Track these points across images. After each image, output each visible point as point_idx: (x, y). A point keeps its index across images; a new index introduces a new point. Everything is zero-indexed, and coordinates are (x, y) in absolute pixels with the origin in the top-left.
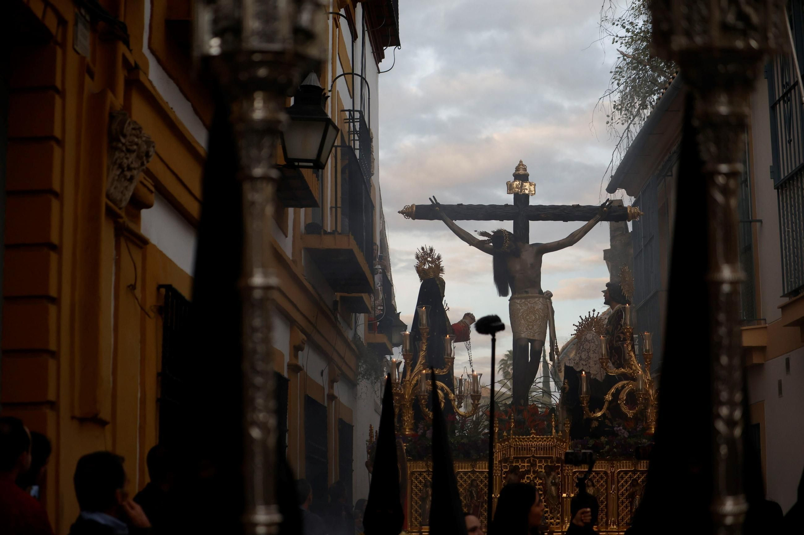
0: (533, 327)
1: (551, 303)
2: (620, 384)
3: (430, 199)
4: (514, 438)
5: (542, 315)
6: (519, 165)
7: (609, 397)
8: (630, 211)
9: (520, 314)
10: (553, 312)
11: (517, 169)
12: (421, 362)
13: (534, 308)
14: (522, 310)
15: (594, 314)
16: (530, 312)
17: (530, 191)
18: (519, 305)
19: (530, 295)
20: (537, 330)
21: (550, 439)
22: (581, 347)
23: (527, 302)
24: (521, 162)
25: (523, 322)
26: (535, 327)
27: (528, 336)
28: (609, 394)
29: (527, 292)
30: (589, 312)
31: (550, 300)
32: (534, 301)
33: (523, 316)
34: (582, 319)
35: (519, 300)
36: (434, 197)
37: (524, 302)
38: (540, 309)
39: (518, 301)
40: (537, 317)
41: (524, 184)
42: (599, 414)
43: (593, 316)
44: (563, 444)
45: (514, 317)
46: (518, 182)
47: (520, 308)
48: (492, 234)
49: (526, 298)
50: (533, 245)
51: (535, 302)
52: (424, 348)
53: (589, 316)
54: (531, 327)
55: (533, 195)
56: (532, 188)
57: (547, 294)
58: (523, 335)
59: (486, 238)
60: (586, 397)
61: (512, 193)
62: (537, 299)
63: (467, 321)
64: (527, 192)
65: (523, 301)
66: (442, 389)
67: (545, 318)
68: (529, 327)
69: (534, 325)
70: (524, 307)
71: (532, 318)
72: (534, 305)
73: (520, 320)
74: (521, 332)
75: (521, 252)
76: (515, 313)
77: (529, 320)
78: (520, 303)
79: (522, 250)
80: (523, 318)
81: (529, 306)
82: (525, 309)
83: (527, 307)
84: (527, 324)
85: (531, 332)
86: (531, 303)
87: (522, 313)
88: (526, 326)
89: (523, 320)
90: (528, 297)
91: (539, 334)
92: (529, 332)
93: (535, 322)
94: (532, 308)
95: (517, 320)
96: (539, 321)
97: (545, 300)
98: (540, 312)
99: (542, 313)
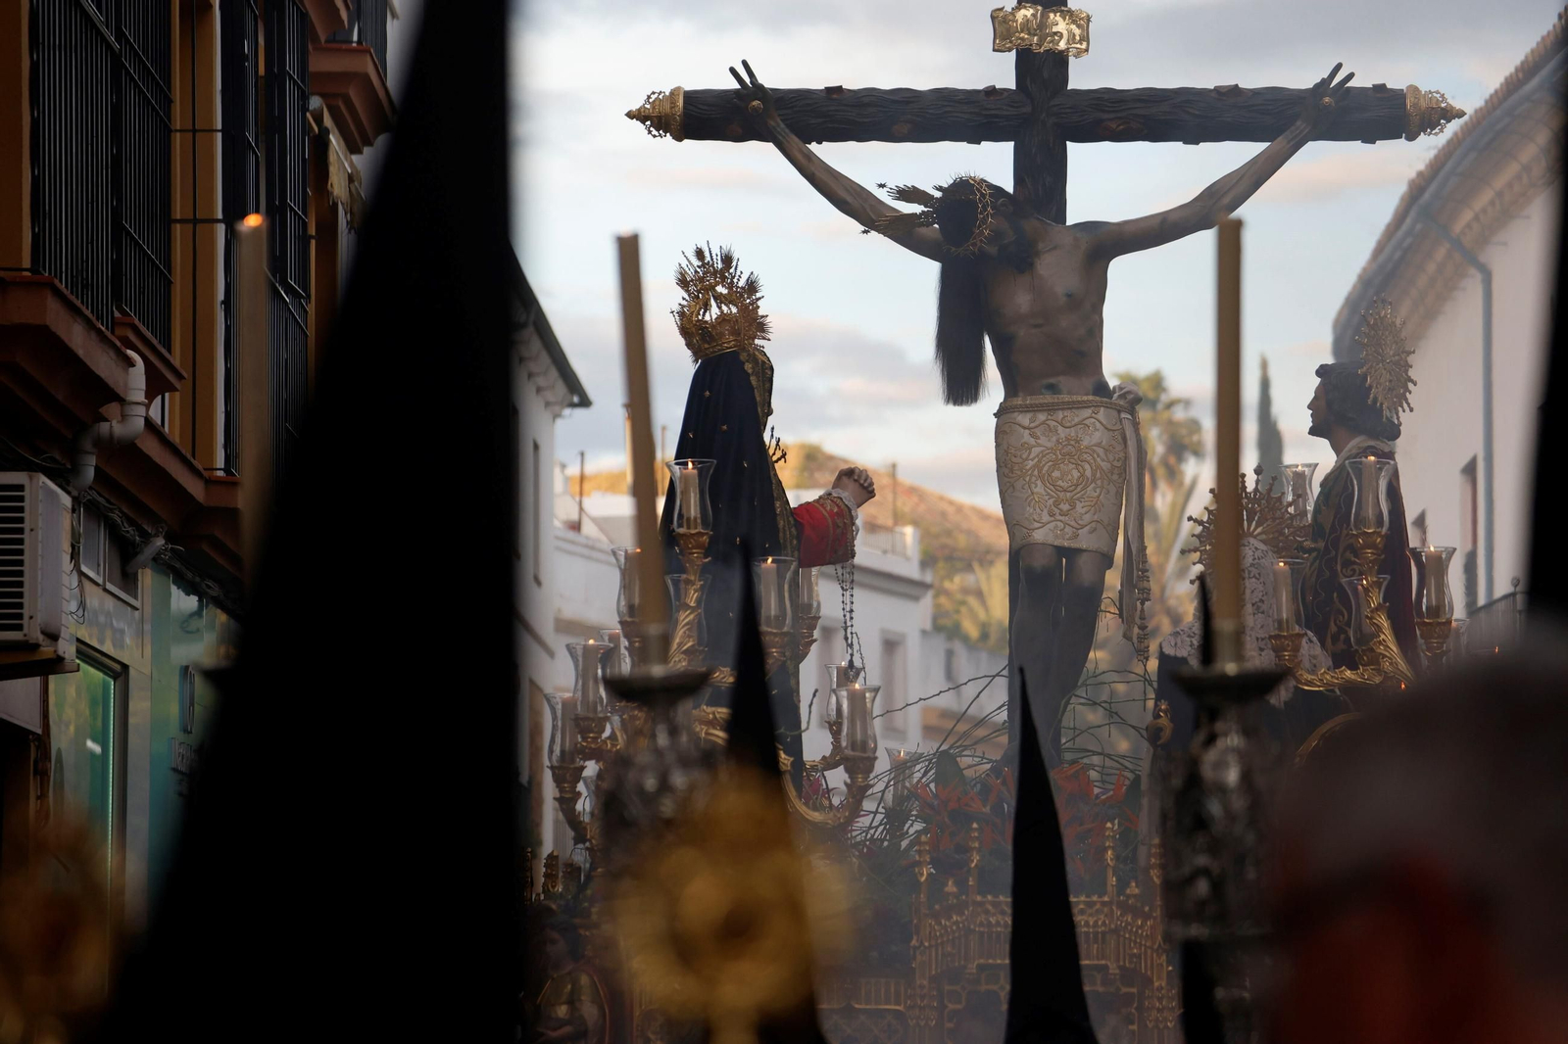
0: (1073, 507)
1: (1136, 425)
3: (733, 69)
5: (1103, 464)
8: (1415, 104)
9: (1031, 463)
10: (1142, 455)
13: (1077, 442)
14: (1036, 451)
16: (1064, 455)
17: (1071, 40)
18: (1026, 433)
19: (1064, 397)
20: (1087, 518)
21: (1098, 906)
23: (1053, 423)
25: (1039, 489)
26: (1079, 505)
27: (1057, 537)
29: (1052, 388)
31: (1134, 415)
32: (1076, 420)
33: (1040, 472)
35: (1029, 415)
36: (745, 64)
37: (1043, 423)
38: (1099, 445)
39: (1024, 419)
40: (1088, 473)
41: (1052, 16)
43: (1256, 489)
44: (1144, 923)
45: (1012, 471)
46: (1031, 11)
47: (1032, 441)
48: (938, 194)
49: (1050, 409)
50: (1079, 227)
51: (1080, 423)
52: (693, 598)
54: (1065, 507)
55: (1079, 53)
56: (1078, 31)
57: (1123, 396)
58: (1039, 536)
59: (916, 209)
61: (1010, 50)
62: (1087, 412)
63: (847, 495)
64: (1060, 44)
65: (1042, 417)
67: (1115, 477)
68: (1062, 506)
69: (1078, 499)
70: (1043, 441)
71: (1070, 477)
72: (1077, 432)
73: (1029, 483)
74: (1037, 525)
75: (1037, 254)
76: (1014, 460)
77: (1060, 483)
78: (1032, 425)
79: (1041, 246)
80: (1041, 477)
81: (1062, 435)
82: (1049, 445)
83: (1054, 439)
84: (1052, 497)
85: (1066, 524)
86: (1068, 424)
87: (1036, 460)
88: (1051, 501)
89: (1039, 482)
90: (1058, 404)
91: (1095, 529)
92: (1059, 523)
93: (1079, 489)
94: (1072, 443)
95: (1021, 482)
96: (1093, 485)
97: (1115, 413)
98: (1098, 456)
99: (1103, 460)
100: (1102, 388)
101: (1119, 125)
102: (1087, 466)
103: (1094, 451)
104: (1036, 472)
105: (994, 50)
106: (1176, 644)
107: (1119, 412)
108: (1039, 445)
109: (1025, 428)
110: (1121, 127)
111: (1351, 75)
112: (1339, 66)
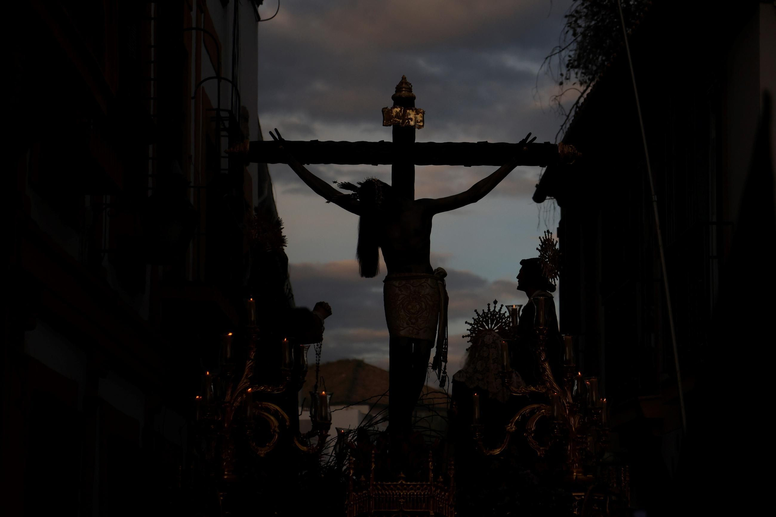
0: (417, 321)
1: (444, 286)
2: (527, 410)
3: (271, 133)
4: (376, 485)
5: (430, 303)
6: (401, 83)
7: (512, 427)
9: (399, 302)
10: (446, 299)
11: (399, 89)
12: (247, 375)
13: (419, 293)
14: (401, 297)
15: (495, 307)
16: (413, 299)
17: (416, 122)
18: (397, 289)
19: (413, 274)
20: (423, 325)
21: (425, 486)
22: (477, 354)
23: (408, 285)
24: (404, 78)
25: (402, 313)
26: (419, 320)
27: (410, 334)
28: (512, 423)
29: (408, 270)
30: (489, 305)
31: (443, 281)
32: (419, 284)
33: (403, 306)
34: (478, 315)
35: (398, 282)
36: (276, 130)
38: (428, 294)
39: (396, 283)
40: (424, 307)
41: (408, 111)
42: (497, 452)
43: (494, 311)
44: (445, 494)
45: (390, 306)
46: (399, 109)
47: (400, 293)
48: (359, 186)
49: (407, 279)
50: (421, 201)
52: (252, 355)
53: (489, 310)
54: (413, 321)
55: (420, 127)
56: (419, 117)
57: (439, 274)
58: (402, 333)
59: (350, 192)
61: (390, 125)
62: (423, 280)
63: (319, 314)
64: (412, 123)
65: (404, 282)
66: (276, 414)
67: (435, 308)
69: (419, 318)
70: (404, 292)
71: (416, 308)
72: (419, 289)
73: (398, 311)
74: (402, 328)
76: (392, 301)
77: (411, 310)
78: (400, 286)
80: (403, 308)
81: (413, 290)
82: (407, 294)
83: (409, 292)
84: (408, 316)
85: (414, 328)
86: (415, 285)
87: (401, 301)
88: (407, 318)
89: (402, 310)
90: (411, 277)
91: (426, 331)
92: (411, 328)
93: (419, 313)
94: (417, 293)
95: (395, 310)
96: (426, 311)
97: (435, 281)
98: (428, 299)
99: (430, 301)
102: (423, 304)
103: (426, 297)
104: (401, 306)
105: (383, 125)
106: (460, 376)
107: (437, 280)
108: (402, 294)
110: (438, 159)
111: (535, 138)
112: (530, 134)
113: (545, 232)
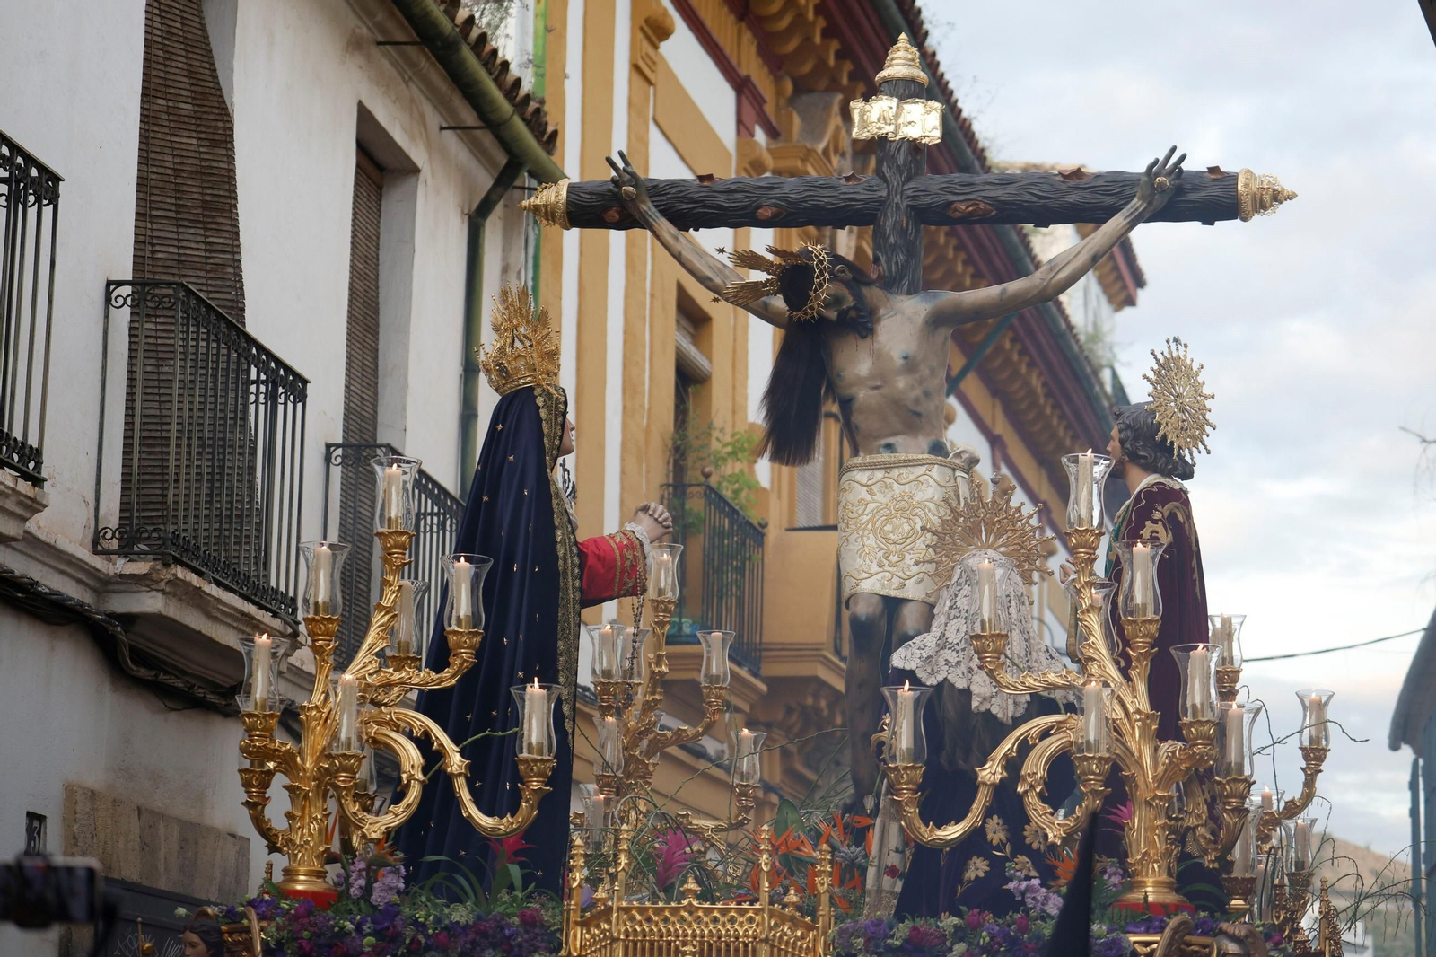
0: (902, 559)
2: (1033, 728)
3: (609, 160)
4: (627, 910)
5: (933, 518)
8: (1246, 185)
9: (865, 518)
13: (911, 497)
14: (871, 506)
16: (897, 510)
17: (925, 129)
18: (863, 493)
19: (903, 456)
20: (915, 569)
21: (749, 914)
22: (948, 605)
23: (888, 481)
25: (871, 541)
26: (908, 557)
27: (883, 586)
28: (993, 760)
29: (889, 447)
31: (970, 472)
32: (911, 477)
33: (873, 526)
35: (868, 473)
36: (623, 154)
37: (880, 480)
38: (931, 500)
39: (862, 477)
40: (919, 527)
41: (906, 106)
42: (954, 832)
44: (805, 935)
45: (847, 526)
46: (887, 102)
47: (869, 497)
48: (780, 262)
49: (887, 467)
51: (914, 480)
52: (390, 599)
54: (894, 559)
56: (931, 120)
57: (958, 455)
58: (866, 586)
60: (906, 768)
62: (922, 470)
64: (915, 133)
65: (879, 474)
68: (891, 558)
69: (907, 551)
70: (879, 497)
71: (901, 530)
72: (910, 488)
73: (863, 536)
74: (865, 575)
75: (879, 320)
76: (851, 515)
77: (891, 536)
78: (870, 482)
79: (882, 311)
80: (873, 530)
81: (897, 492)
82: (884, 501)
83: (889, 496)
84: (882, 549)
85: (893, 575)
86: (904, 481)
87: (871, 515)
89: (871, 536)
90: (894, 462)
91: (922, 580)
92: (887, 574)
93: (908, 541)
94: (906, 498)
95: (855, 535)
96: (923, 538)
97: (949, 471)
98: (930, 510)
99: (934, 515)
100: (938, 449)
101: (967, 207)
102: (918, 520)
103: (926, 506)
104: (869, 526)
107: (954, 470)
108: (874, 501)
109: (862, 485)
110: (971, 209)
111: (1183, 157)
112: (1173, 150)
113: (1168, 342)
